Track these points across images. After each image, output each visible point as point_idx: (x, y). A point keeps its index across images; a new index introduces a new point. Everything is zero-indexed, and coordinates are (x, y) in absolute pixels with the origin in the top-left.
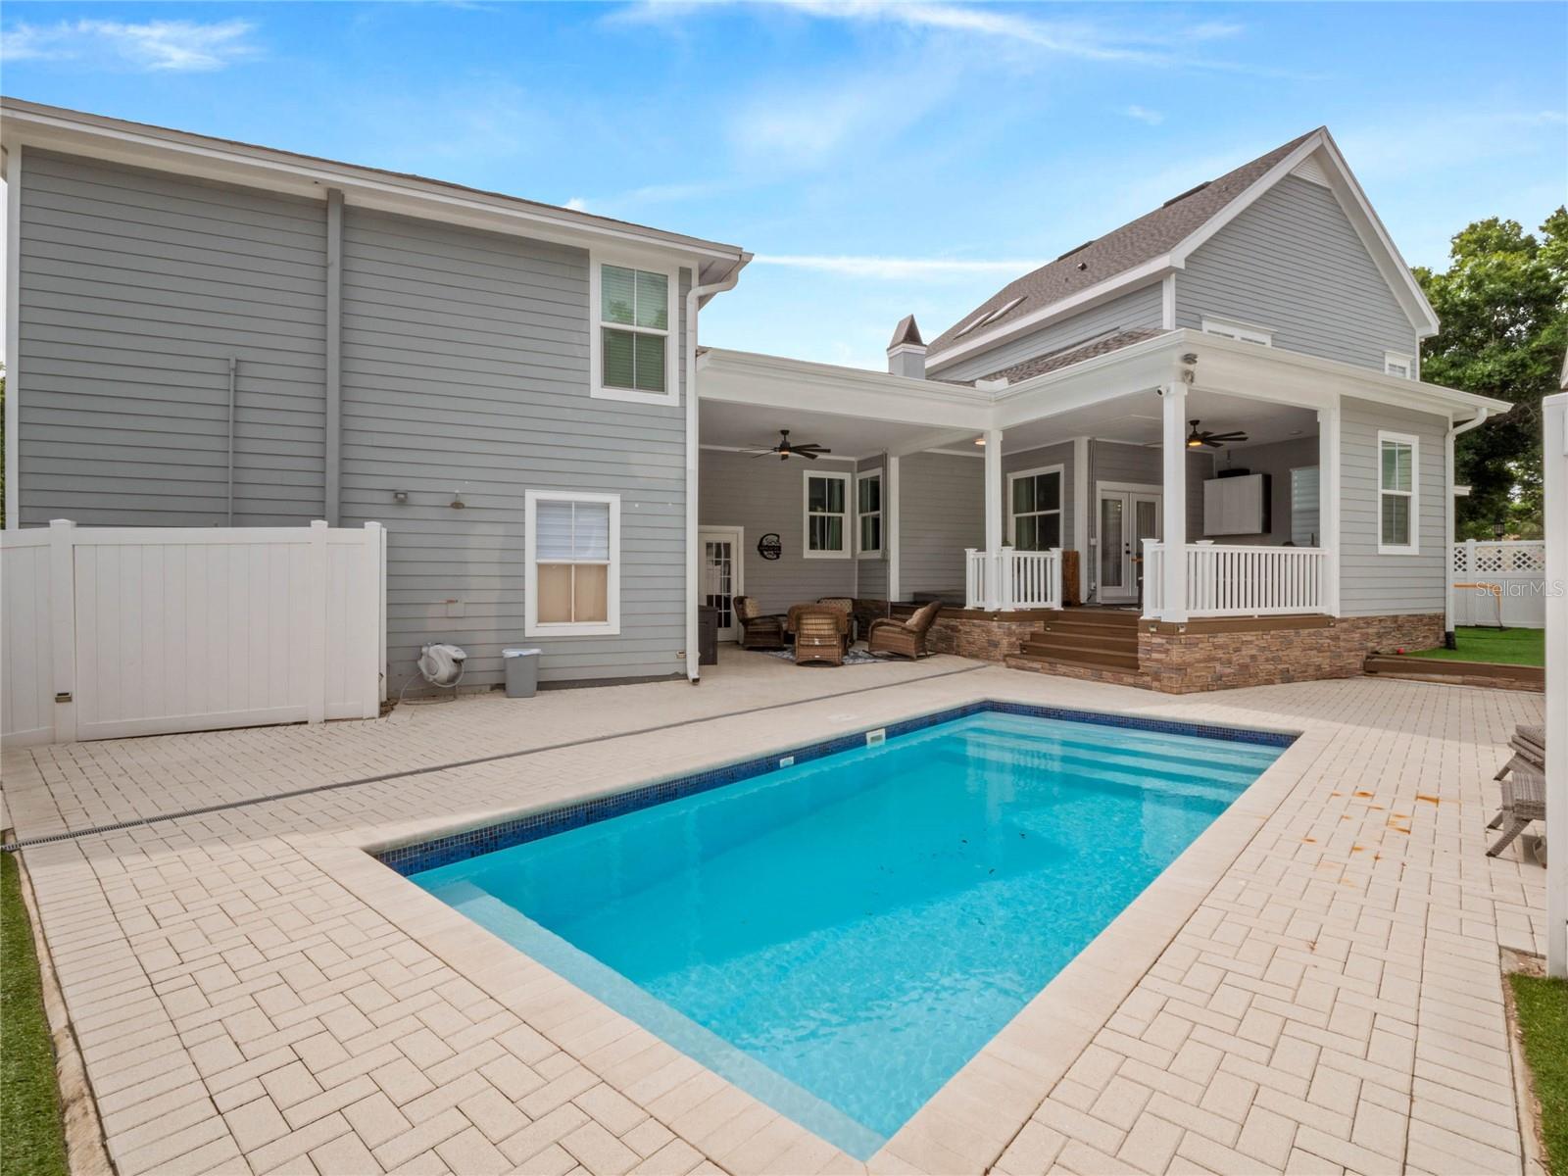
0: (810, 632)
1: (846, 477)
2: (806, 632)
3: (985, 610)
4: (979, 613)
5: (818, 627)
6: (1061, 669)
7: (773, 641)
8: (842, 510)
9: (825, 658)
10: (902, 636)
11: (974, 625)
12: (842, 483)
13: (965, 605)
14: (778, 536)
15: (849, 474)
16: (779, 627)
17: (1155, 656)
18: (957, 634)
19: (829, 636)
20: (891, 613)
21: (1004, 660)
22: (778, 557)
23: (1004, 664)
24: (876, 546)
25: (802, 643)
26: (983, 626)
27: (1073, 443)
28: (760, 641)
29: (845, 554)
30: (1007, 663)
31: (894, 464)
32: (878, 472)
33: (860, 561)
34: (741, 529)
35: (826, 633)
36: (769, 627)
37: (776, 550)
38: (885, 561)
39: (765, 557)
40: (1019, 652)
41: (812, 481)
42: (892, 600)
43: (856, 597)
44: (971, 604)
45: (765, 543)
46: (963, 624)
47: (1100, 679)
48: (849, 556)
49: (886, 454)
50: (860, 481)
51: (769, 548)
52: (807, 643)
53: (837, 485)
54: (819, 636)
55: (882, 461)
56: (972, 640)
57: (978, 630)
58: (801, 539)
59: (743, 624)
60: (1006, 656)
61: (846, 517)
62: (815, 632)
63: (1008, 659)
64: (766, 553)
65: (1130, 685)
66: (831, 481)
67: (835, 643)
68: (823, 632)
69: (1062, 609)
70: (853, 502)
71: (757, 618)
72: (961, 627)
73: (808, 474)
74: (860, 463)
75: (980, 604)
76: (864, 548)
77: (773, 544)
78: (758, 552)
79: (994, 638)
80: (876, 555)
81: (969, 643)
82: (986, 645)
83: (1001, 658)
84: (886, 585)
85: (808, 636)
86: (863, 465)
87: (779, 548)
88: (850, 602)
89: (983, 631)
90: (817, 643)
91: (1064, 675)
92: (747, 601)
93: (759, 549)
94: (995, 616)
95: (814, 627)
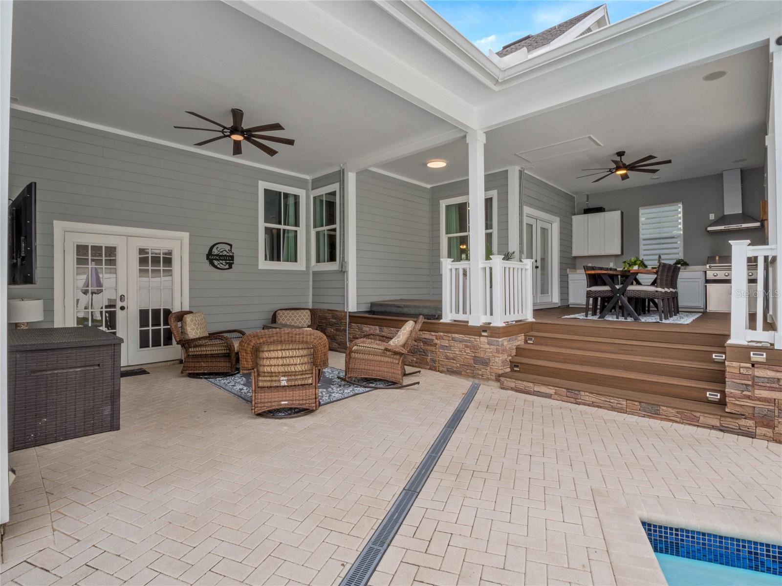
0: (273, 369)
1: (301, 193)
2: (268, 369)
3: (470, 324)
4: (461, 327)
5: (288, 361)
6: (586, 396)
7: (222, 366)
8: (297, 224)
9: (296, 404)
10: (386, 359)
11: (453, 339)
12: (296, 197)
13: (441, 318)
14: (231, 245)
15: (304, 191)
16: (230, 347)
17: (765, 394)
18: (433, 348)
19: (302, 373)
20: (350, 323)
21: (497, 380)
22: (230, 267)
23: (498, 384)
24: (332, 258)
25: (261, 384)
26: (466, 341)
27: (507, 170)
28: (205, 366)
29: (300, 266)
30: (502, 384)
31: (351, 178)
32: (335, 187)
33: (315, 273)
34: (186, 235)
35: (299, 368)
36: (216, 348)
37: (229, 260)
38: (343, 271)
39: (216, 267)
40: (509, 370)
41: (267, 192)
42: (350, 310)
43: (310, 307)
44: (448, 316)
45: (215, 251)
46: (441, 338)
47: (655, 414)
48: (304, 268)
49: (343, 170)
50: (315, 198)
51: (220, 257)
52: (269, 384)
53: (291, 201)
54: (285, 374)
55: (340, 176)
56: (451, 355)
57: (461, 345)
58: (257, 250)
59: (183, 346)
60: (500, 376)
61: (301, 231)
62: (281, 369)
63: (502, 379)
64: (216, 263)
65: (713, 427)
66: (286, 196)
67: (310, 381)
68: (293, 369)
69: (534, 320)
70: (308, 218)
71: (200, 339)
72: (436, 341)
73: (263, 185)
74: (314, 181)
75: (461, 317)
76: (318, 261)
77: (225, 253)
78: (207, 262)
79: (482, 355)
80: (333, 266)
81: (447, 358)
82: (472, 361)
83: (494, 378)
84: (344, 296)
85: (271, 374)
86: (317, 183)
87: (232, 258)
88: (309, 312)
89: (467, 346)
90: (284, 383)
91: (592, 405)
92: (188, 318)
93: (208, 258)
94: (485, 331)
95: (280, 362)
